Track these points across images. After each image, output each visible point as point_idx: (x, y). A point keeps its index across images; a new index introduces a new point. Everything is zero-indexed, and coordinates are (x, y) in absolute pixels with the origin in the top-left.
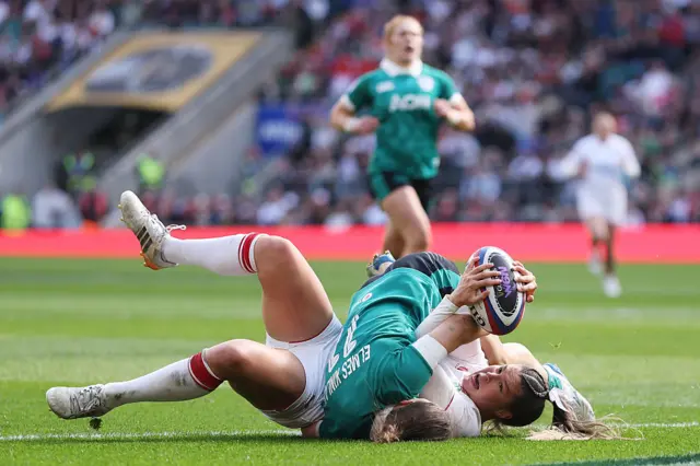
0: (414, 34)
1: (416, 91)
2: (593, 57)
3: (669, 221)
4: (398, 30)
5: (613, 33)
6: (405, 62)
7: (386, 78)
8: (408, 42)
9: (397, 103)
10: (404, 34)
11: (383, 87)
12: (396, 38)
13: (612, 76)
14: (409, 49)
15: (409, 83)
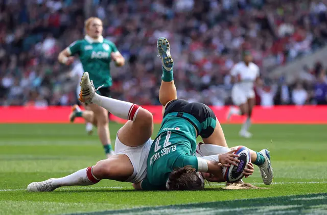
0: (99, 25)
1: (103, 50)
2: (19, 32)
3: (59, 105)
4: (92, 24)
5: (29, 22)
6: (96, 37)
7: (88, 44)
8: (97, 28)
9: (94, 55)
10: (95, 25)
11: (88, 48)
12: (91, 27)
13: (29, 40)
14: (97, 32)
15: (99, 46)
